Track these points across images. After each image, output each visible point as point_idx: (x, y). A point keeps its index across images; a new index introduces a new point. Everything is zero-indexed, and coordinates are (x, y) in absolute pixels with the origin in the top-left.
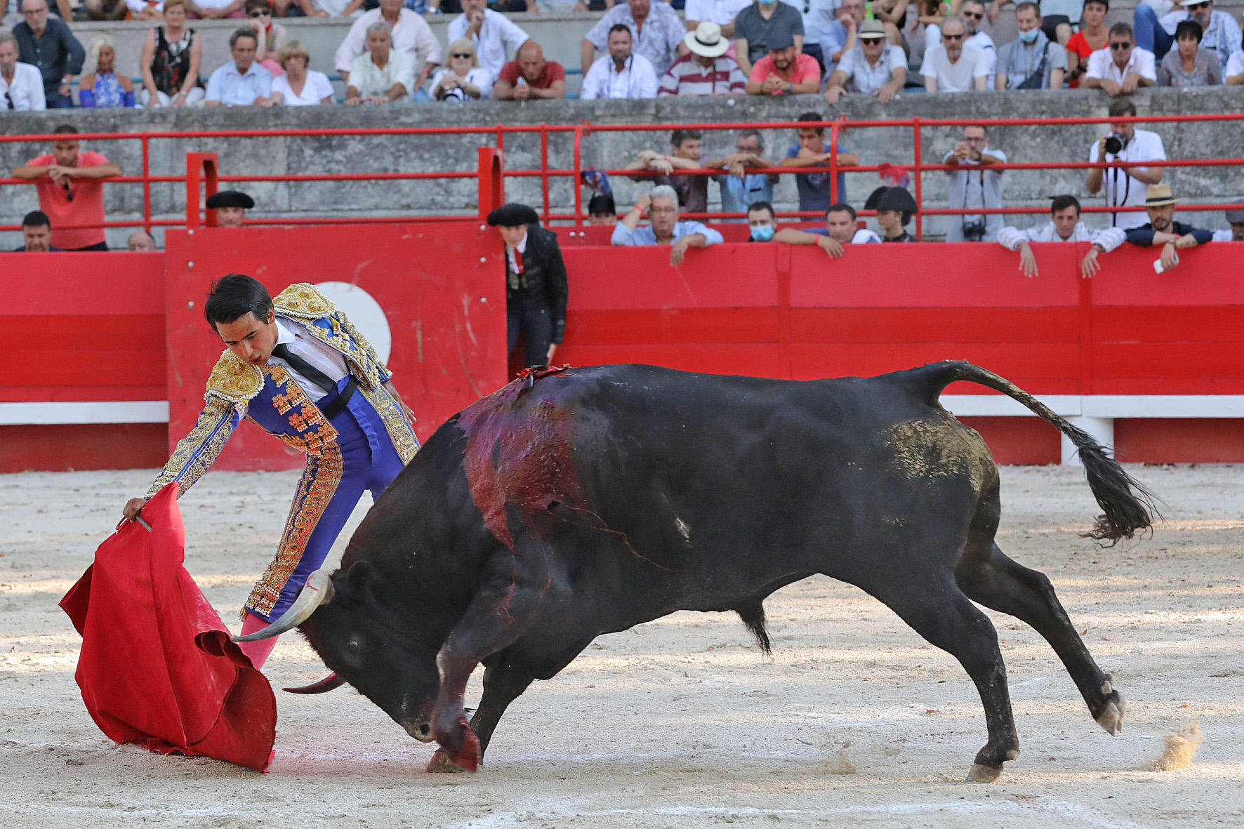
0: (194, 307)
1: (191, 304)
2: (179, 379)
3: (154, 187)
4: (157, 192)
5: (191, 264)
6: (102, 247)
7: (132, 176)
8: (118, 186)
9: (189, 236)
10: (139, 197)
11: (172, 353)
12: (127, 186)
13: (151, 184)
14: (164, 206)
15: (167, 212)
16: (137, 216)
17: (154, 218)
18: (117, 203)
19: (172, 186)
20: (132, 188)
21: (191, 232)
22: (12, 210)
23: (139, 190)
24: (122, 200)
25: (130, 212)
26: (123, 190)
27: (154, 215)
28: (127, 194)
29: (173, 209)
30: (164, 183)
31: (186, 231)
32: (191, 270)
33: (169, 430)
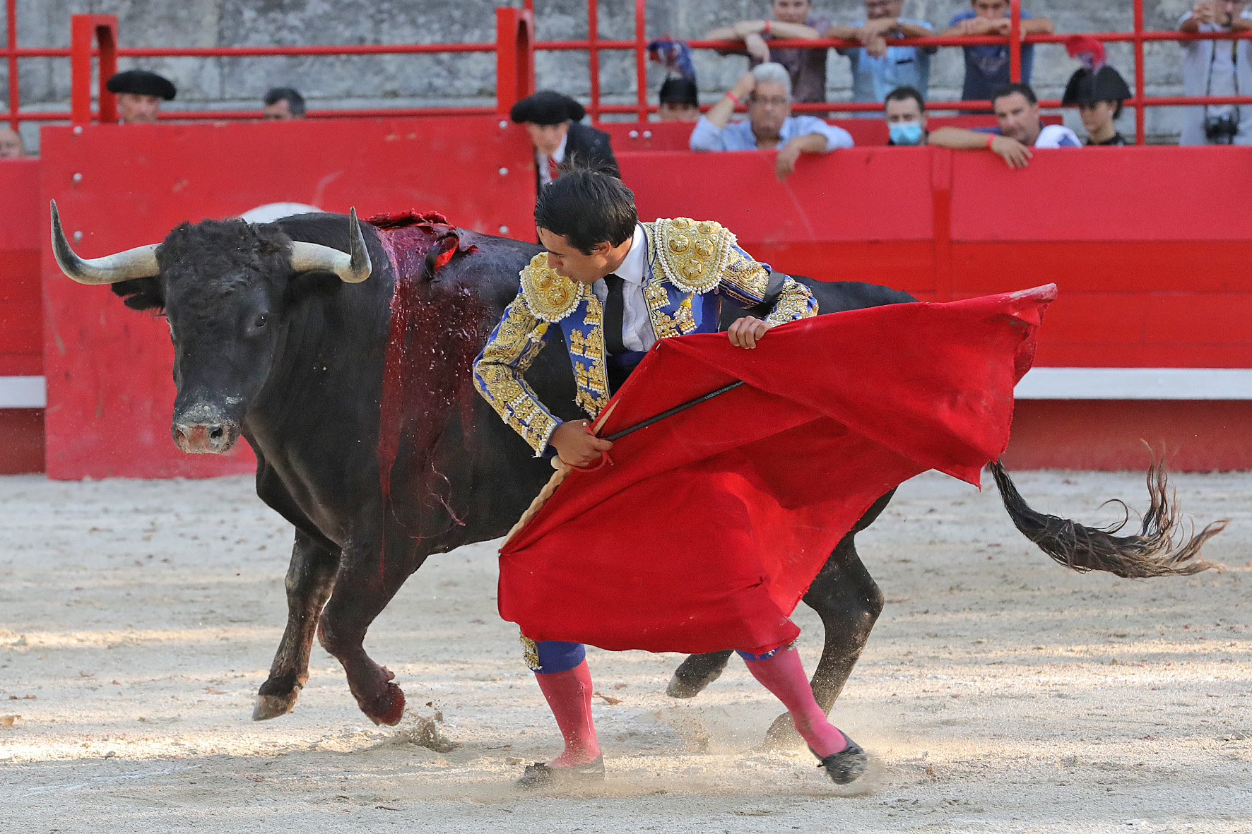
0: (83, 239)
1: (78, 234)
2: (60, 344)
3: (24, 65)
4: (29, 72)
5: (78, 177)
9: (75, 136)
11: (51, 307)
13: (20, 61)
14: (39, 91)
15: (43, 101)
17: (24, 110)
19: (50, 63)
21: (78, 130)
27: (23, 105)
29: (51, 96)
30: (39, 59)
31: (71, 129)
32: (79, 186)
33: (46, 419)
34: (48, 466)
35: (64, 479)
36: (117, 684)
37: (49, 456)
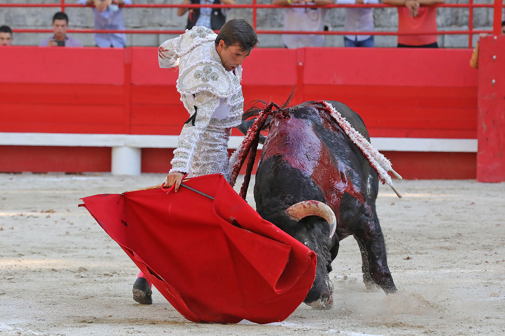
0: (495, 83)
1: (494, 81)
2: (484, 126)
3: (476, 11)
4: (479, 14)
5: (494, 57)
6: (434, 45)
7: (464, 4)
8: (455, 10)
9: (494, 40)
10: (467, 16)
11: (481, 111)
12: (460, 10)
13: (475, 9)
14: (482, 22)
15: (484, 26)
16: (465, 28)
17: (474, 30)
18: (454, 20)
19: (488, 10)
20: (463, 11)
21: (495, 38)
22: (390, 23)
23: (467, 12)
24: (457, 18)
25: (461, 25)
26: (458, 12)
27: (475, 27)
28: (460, 15)
29: (487, 24)
30: (484, 9)
31: (493, 37)
32: (495, 61)
33: (478, 157)
34: (477, 177)
35: (484, 182)
36: (487, 263)
37: (478, 172)
